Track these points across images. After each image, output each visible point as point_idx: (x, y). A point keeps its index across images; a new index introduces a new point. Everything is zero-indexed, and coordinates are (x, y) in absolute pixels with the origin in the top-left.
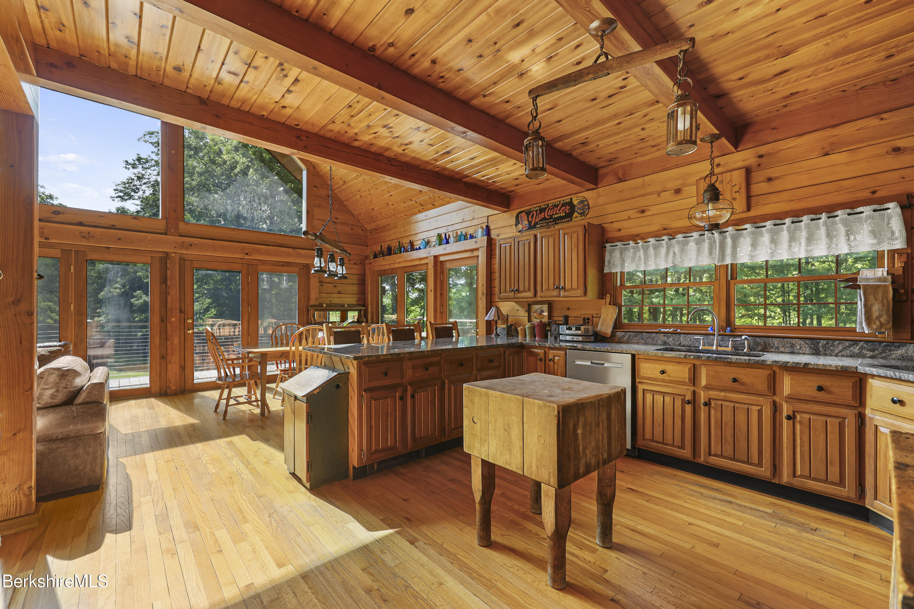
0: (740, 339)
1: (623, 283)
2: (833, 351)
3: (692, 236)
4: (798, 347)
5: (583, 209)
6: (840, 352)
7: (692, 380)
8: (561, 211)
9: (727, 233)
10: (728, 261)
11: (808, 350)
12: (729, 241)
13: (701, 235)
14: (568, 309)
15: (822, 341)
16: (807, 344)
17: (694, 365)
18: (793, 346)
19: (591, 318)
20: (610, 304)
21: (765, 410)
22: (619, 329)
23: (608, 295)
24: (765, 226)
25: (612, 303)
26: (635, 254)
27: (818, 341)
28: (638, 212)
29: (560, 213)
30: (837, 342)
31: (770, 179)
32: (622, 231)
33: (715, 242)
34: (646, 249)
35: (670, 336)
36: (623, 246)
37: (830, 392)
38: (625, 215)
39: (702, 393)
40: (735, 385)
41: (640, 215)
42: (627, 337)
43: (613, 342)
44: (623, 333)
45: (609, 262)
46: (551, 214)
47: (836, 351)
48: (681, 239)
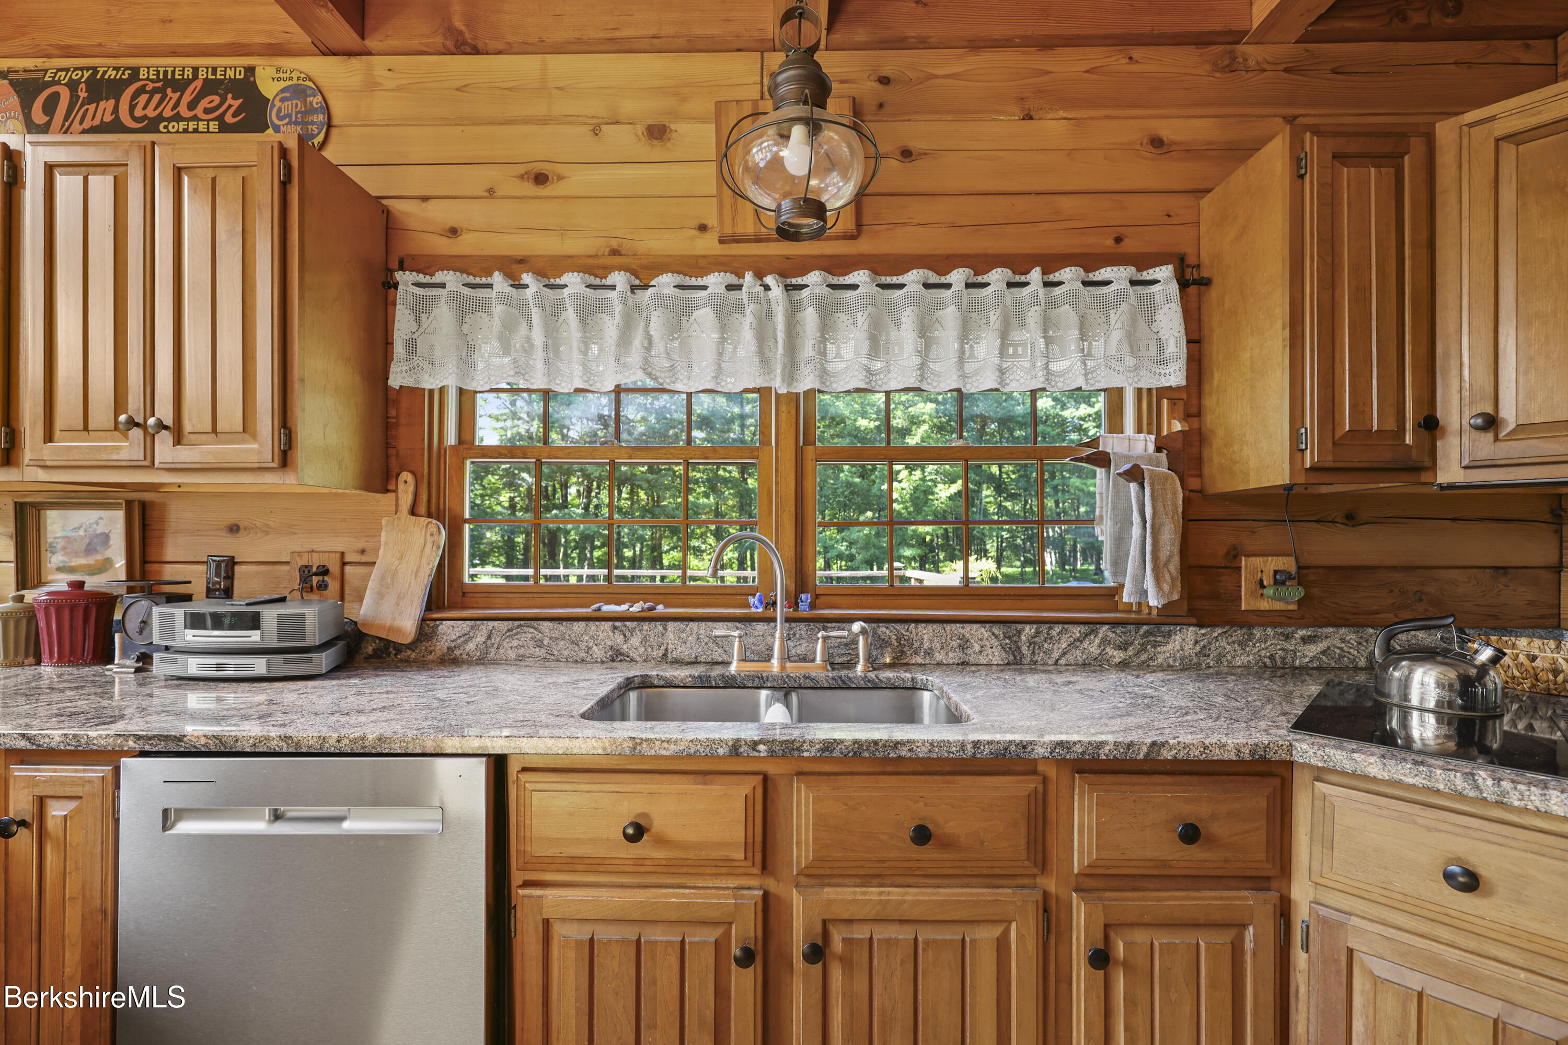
0: (845, 633)
1: (466, 437)
2: (1048, 652)
3: (704, 288)
4: (977, 648)
5: (305, 124)
6: (1064, 654)
7: (758, 847)
8: (199, 111)
9: (805, 293)
10: (806, 382)
11: (996, 656)
12: (810, 317)
13: (730, 288)
14: (234, 529)
15: (1027, 628)
16: (996, 637)
17: (766, 778)
18: (964, 645)
19: (334, 568)
20: (413, 512)
21: (1020, 936)
22: (452, 607)
23: (406, 476)
24: (901, 286)
25: (422, 509)
26: (509, 327)
27: (1019, 627)
28: (522, 177)
29: (195, 118)
30: (1057, 629)
31: (906, 154)
32: (465, 237)
33: (769, 314)
34: (554, 312)
35: (632, 631)
36: (467, 291)
37: (1212, 841)
38: (475, 181)
39: (797, 900)
40: (928, 853)
41: (529, 188)
42: (480, 639)
43: (422, 665)
44: (465, 626)
45: (411, 346)
46: (151, 113)
47: (1056, 655)
48: (669, 291)
